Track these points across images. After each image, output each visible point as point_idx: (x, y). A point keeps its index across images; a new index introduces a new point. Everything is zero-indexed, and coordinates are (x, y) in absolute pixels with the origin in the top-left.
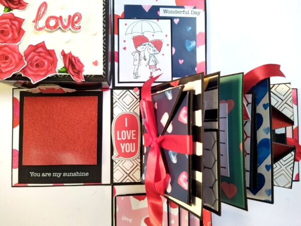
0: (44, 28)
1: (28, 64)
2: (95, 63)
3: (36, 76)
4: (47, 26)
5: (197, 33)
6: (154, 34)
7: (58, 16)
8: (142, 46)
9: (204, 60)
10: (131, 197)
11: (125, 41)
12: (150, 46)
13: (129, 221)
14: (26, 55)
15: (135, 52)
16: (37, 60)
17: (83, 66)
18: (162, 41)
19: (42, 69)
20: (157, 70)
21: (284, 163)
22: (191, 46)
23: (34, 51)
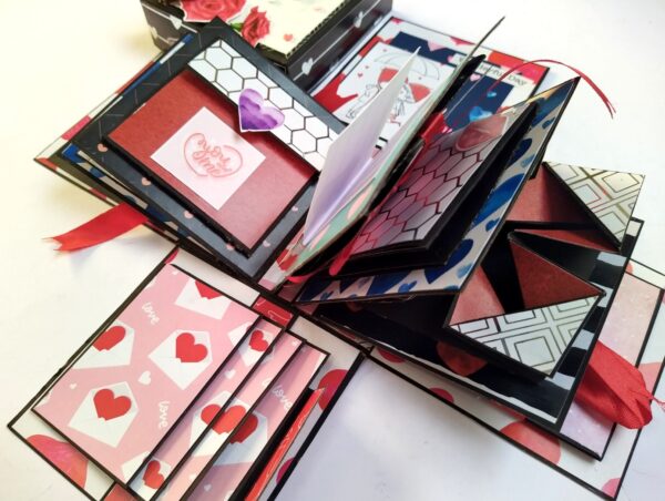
2: (288, 38)
6: (423, 77)
10: (193, 281)
11: (367, 67)
13: (150, 319)
15: (373, 86)
18: (430, 91)
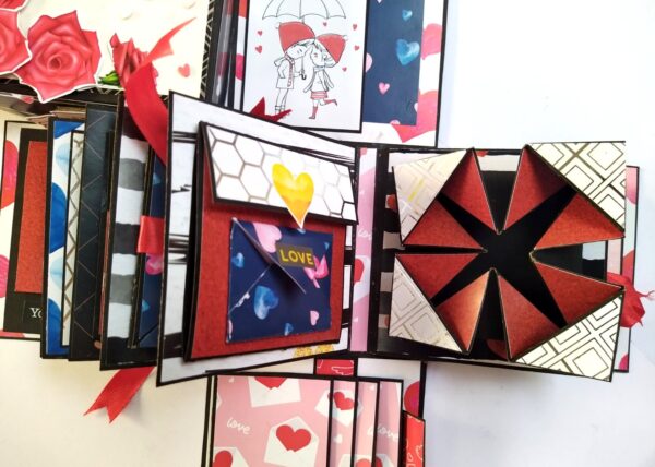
1: (35, 55)
2: (185, 71)
3: (50, 86)
5: (425, 26)
6: (328, 21)
8: (298, 47)
9: (437, 88)
10: (252, 379)
11: (260, 33)
12: (317, 47)
13: (242, 431)
14: (33, 38)
15: (282, 60)
16: (55, 52)
18: (345, 38)
19: (65, 71)
20: (328, 102)
21: (597, 324)
22: (409, 54)
23: (51, 31)
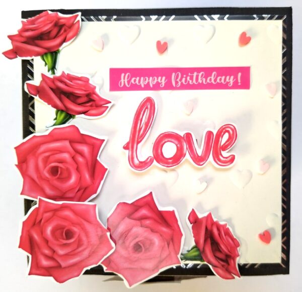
0: (151, 161)
2: (266, 237)
4: (158, 156)
7: (182, 133)
17: (236, 244)
